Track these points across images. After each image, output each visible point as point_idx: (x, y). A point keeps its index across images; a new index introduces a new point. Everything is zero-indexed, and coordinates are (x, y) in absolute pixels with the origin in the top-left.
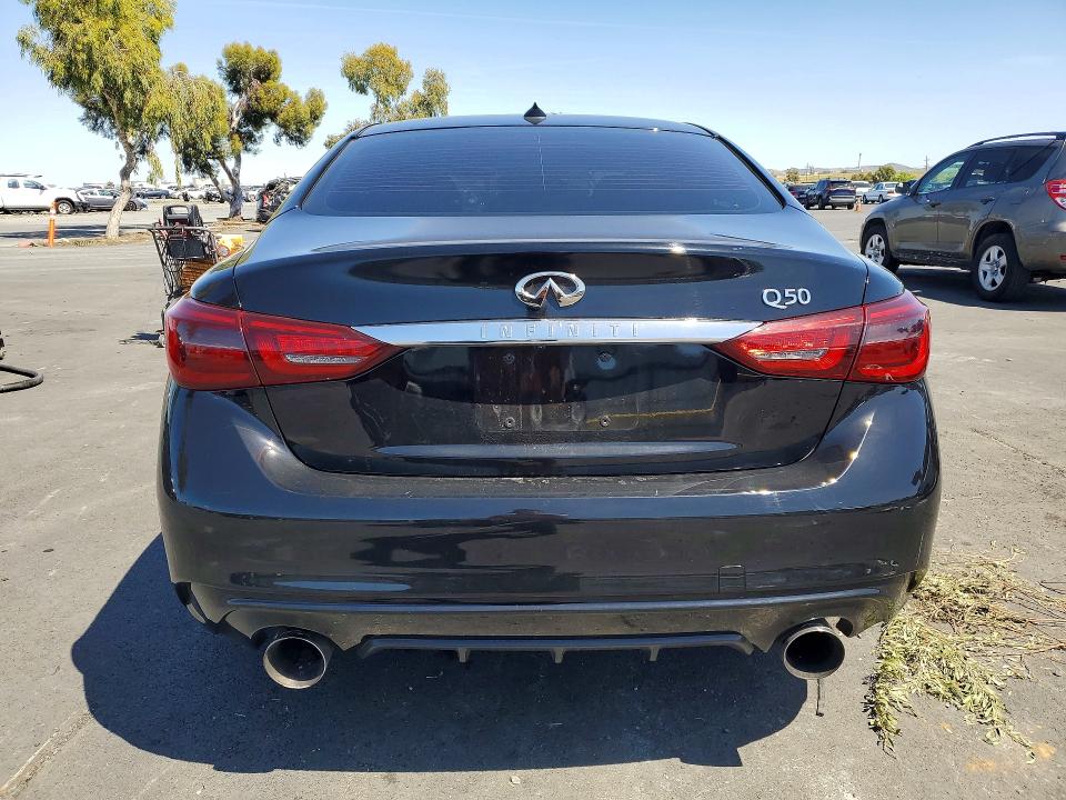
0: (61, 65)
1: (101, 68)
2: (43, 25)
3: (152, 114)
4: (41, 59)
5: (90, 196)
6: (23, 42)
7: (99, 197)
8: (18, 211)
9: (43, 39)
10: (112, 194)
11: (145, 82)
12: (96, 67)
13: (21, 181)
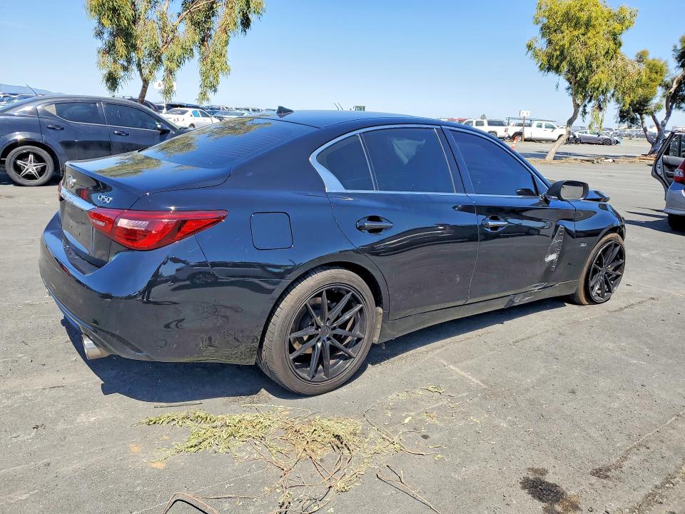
0: (546, 59)
1: (568, 58)
2: (543, 35)
3: (593, 85)
4: (536, 55)
5: (585, 134)
6: (529, 47)
7: (589, 135)
8: (540, 141)
9: (541, 44)
10: (598, 134)
11: (594, 65)
12: (565, 58)
13: (544, 123)
